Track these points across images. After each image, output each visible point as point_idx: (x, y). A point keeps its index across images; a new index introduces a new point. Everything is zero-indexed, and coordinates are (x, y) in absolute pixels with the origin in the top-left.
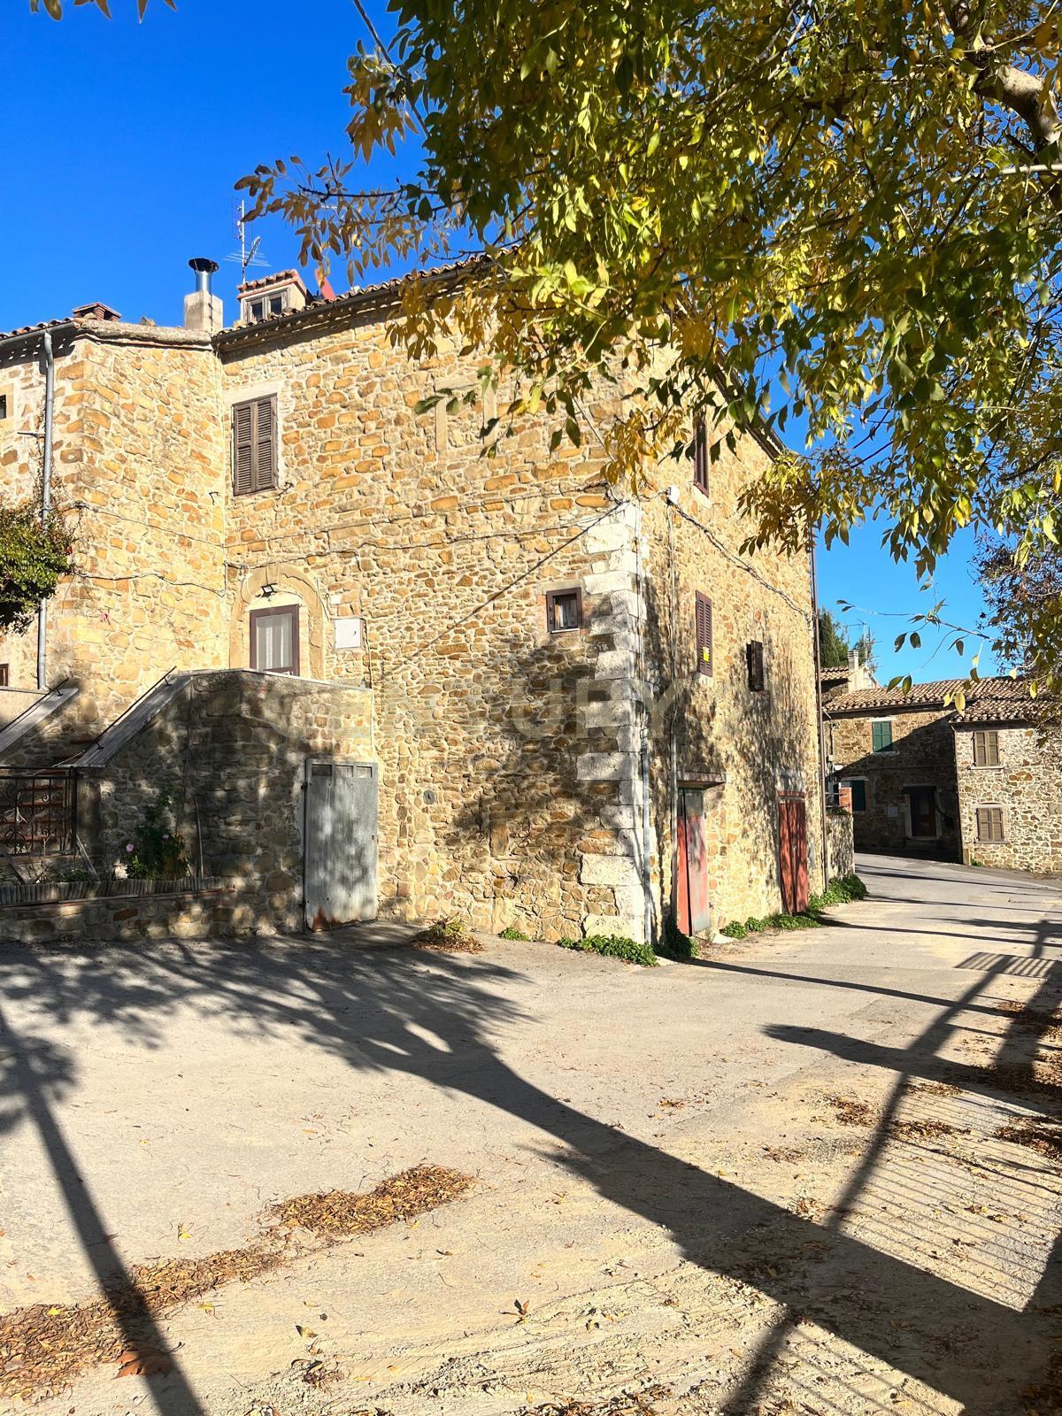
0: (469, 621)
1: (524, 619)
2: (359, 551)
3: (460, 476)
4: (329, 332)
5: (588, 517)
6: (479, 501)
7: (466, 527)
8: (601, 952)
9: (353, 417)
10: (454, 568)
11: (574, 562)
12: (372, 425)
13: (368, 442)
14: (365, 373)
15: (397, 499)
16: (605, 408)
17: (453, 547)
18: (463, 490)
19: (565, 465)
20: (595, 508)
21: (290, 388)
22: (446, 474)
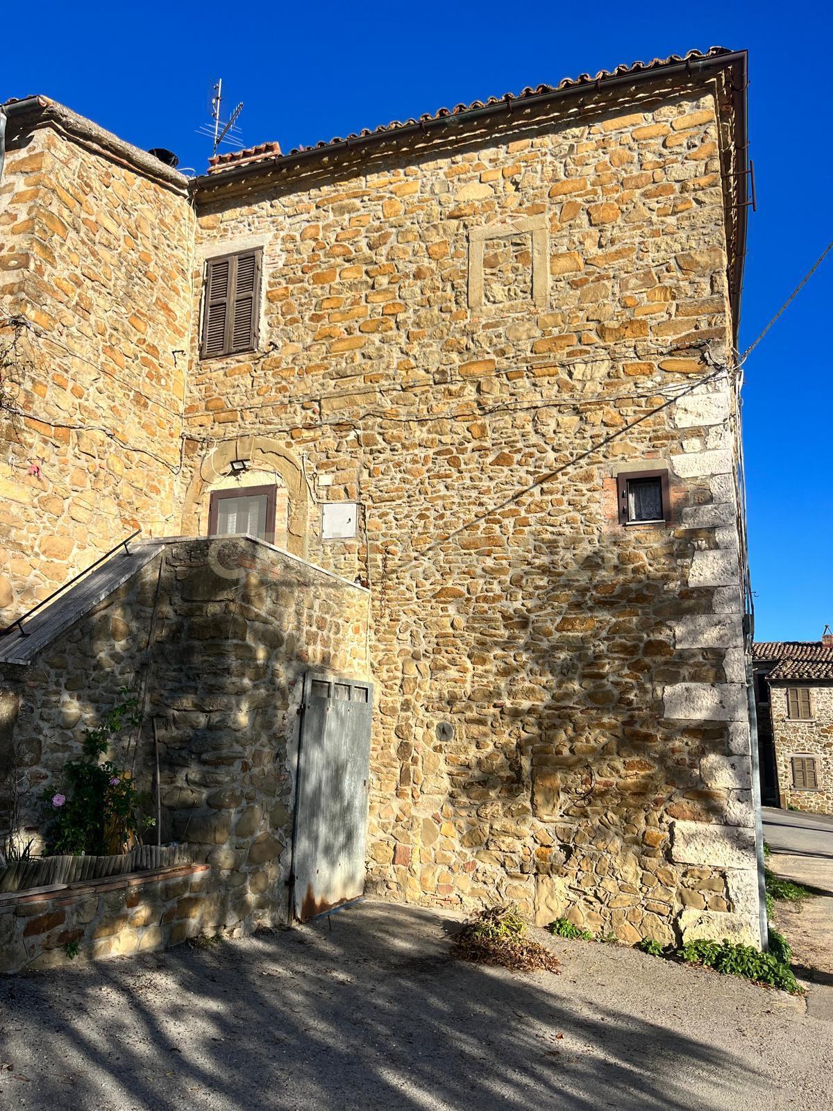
0: (507, 507)
1: (584, 508)
2: (360, 423)
3: (499, 336)
4: (332, 181)
5: (675, 385)
6: (524, 366)
7: (506, 396)
8: (715, 966)
9: (359, 272)
10: (488, 444)
11: (657, 438)
12: (384, 281)
13: (379, 298)
14: (377, 223)
15: (413, 363)
16: (698, 258)
17: (487, 420)
18: (502, 353)
19: (643, 324)
20: (685, 374)
21: (279, 241)
22: (481, 334)
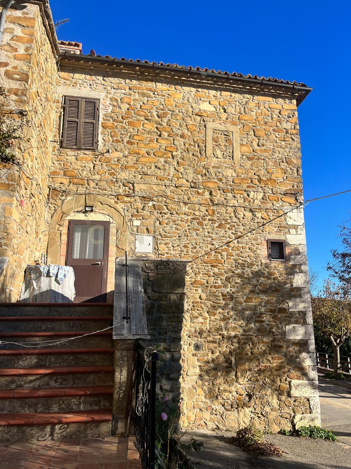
0: (224, 247)
1: (255, 251)
2: (155, 199)
3: (219, 173)
4: (138, 79)
5: (287, 208)
6: (230, 188)
7: (223, 199)
9: (153, 126)
10: (215, 218)
11: (281, 227)
12: (165, 134)
13: (163, 142)
14: (162, 107)
15: (181, 176)
17: (215, 208)
18: (221, 180)
19: (275, 181)
20: (290, 204)
21: (109, 99)
22: (212, 170)
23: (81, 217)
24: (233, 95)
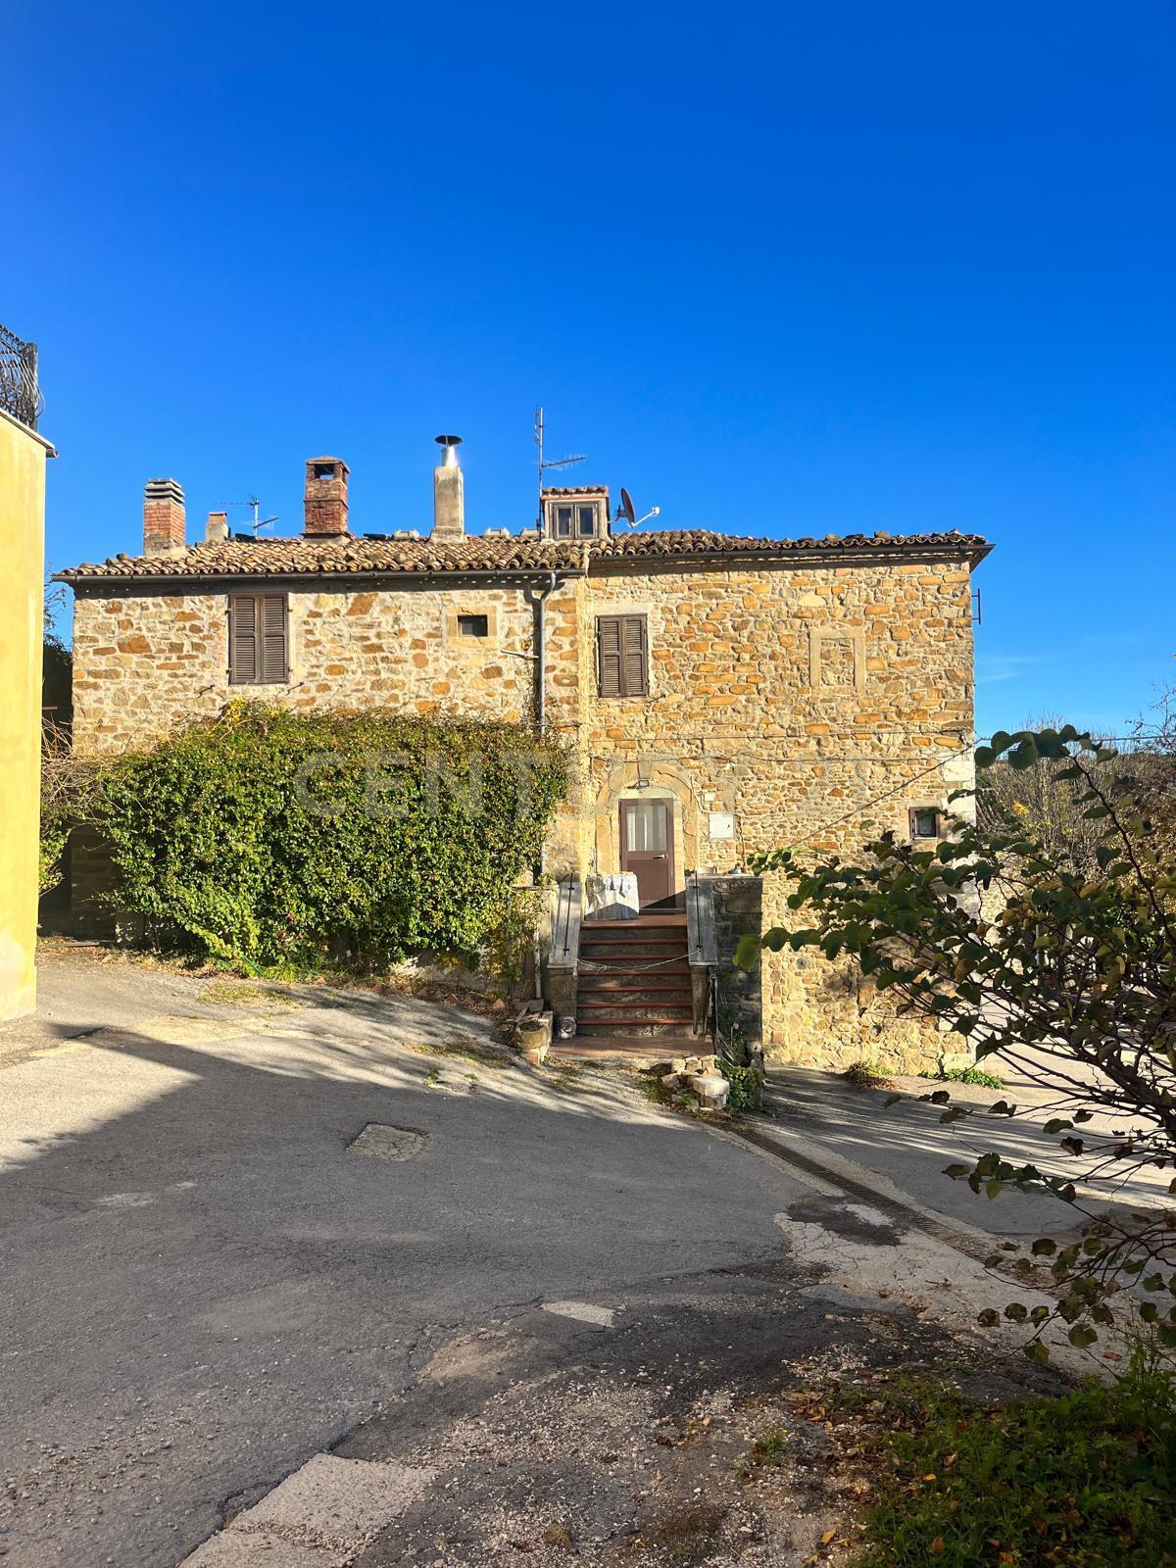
0: (840, 824)
1: (889, 827)
2: (734, 758)
3: (832, 708)
4: (701, 571)
5: (943, 754)
6: (849, 731)
7: (838, 750)
9: (727, 647)
10: (826, 781)
11: (933, 786)
12: (746, 657)
13: (743, 669)
14: (739, 611)
15: (772, 720)
17: (825, 765)
18: (834, 720)
19: (925, 712)
20: (950, 748)
21: (659, 611)
22: (819, 705)
23: (634, 794)
24: (856, 571)
